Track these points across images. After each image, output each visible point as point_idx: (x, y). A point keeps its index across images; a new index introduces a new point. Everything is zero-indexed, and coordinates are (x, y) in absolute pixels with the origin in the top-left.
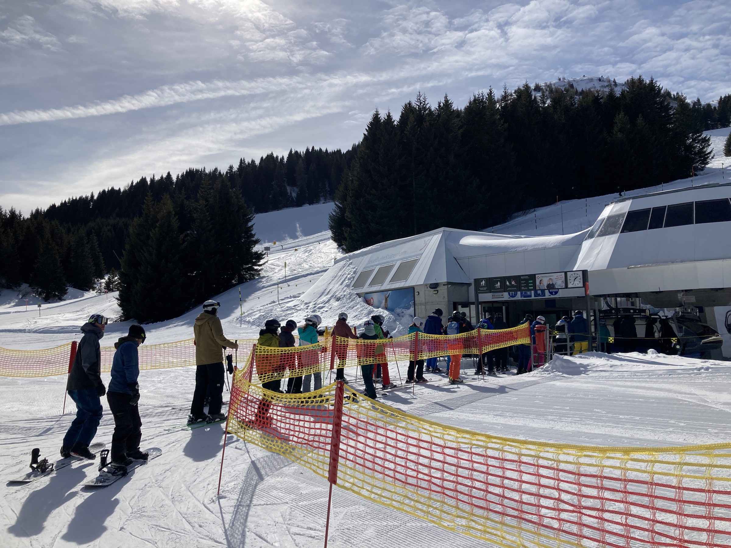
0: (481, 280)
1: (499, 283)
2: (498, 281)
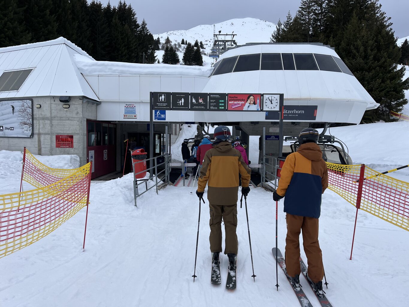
0: (161, 94)
1: (183, 100)
2: (183, 97)
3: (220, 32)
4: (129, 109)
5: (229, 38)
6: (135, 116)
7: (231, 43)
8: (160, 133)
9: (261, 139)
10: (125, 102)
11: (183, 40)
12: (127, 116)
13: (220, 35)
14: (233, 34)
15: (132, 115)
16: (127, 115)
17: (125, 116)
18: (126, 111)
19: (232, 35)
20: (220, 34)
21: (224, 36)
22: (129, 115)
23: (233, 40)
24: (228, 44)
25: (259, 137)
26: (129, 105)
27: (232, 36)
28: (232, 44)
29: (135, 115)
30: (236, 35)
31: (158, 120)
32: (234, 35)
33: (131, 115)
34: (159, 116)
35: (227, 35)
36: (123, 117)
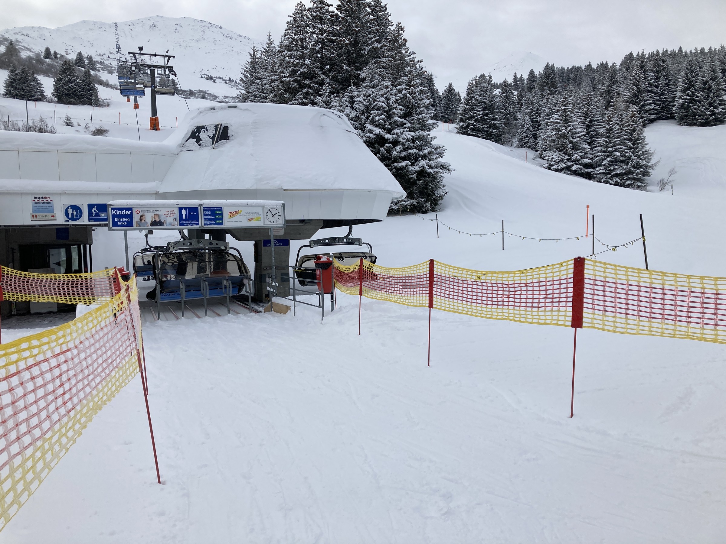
3: (141, 49)
4: (41, 205)
5: (161, 61)
6: (53, 216)
7: (165, 71)
8: (80, 243)
9: (256, 246)
10: (32, 194)
11: (48, 50)
12: (38, 217)
13: (141, 54)
14: (167, 54)
15: (48, 214)
16: (37, 214)
17: (35, 217)
18: (36, 208)
19: (166, 56)
20: (142, 52)
21: (149, 57)
22: (41, 214)
23: (169, 65)
24: (159, 72)
25: (254, 242)
26: (40, 198)
27: (167, 58)
28: (167, 72)
29: (52, 214)
30: (174, 57)
31: (94, 221)
32: (169, 57)
33: (44, 214)
34: (96, 214)
35: (155, 55)
36: (30, 218)
